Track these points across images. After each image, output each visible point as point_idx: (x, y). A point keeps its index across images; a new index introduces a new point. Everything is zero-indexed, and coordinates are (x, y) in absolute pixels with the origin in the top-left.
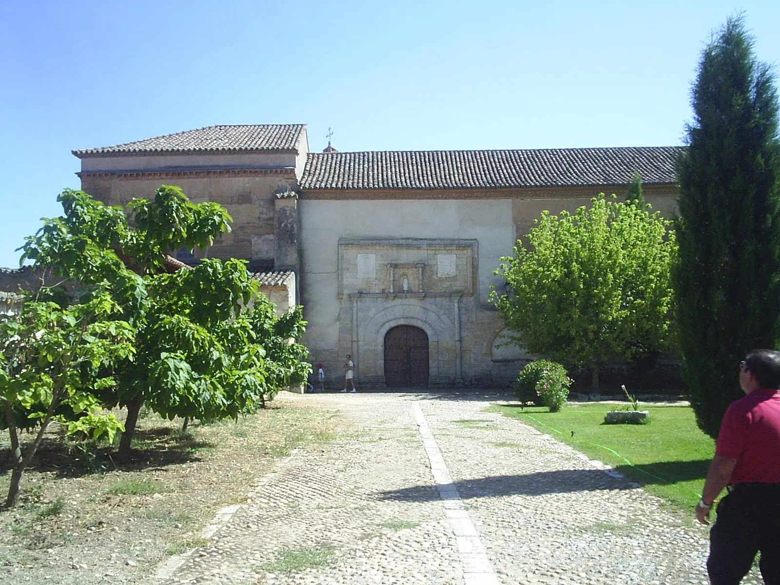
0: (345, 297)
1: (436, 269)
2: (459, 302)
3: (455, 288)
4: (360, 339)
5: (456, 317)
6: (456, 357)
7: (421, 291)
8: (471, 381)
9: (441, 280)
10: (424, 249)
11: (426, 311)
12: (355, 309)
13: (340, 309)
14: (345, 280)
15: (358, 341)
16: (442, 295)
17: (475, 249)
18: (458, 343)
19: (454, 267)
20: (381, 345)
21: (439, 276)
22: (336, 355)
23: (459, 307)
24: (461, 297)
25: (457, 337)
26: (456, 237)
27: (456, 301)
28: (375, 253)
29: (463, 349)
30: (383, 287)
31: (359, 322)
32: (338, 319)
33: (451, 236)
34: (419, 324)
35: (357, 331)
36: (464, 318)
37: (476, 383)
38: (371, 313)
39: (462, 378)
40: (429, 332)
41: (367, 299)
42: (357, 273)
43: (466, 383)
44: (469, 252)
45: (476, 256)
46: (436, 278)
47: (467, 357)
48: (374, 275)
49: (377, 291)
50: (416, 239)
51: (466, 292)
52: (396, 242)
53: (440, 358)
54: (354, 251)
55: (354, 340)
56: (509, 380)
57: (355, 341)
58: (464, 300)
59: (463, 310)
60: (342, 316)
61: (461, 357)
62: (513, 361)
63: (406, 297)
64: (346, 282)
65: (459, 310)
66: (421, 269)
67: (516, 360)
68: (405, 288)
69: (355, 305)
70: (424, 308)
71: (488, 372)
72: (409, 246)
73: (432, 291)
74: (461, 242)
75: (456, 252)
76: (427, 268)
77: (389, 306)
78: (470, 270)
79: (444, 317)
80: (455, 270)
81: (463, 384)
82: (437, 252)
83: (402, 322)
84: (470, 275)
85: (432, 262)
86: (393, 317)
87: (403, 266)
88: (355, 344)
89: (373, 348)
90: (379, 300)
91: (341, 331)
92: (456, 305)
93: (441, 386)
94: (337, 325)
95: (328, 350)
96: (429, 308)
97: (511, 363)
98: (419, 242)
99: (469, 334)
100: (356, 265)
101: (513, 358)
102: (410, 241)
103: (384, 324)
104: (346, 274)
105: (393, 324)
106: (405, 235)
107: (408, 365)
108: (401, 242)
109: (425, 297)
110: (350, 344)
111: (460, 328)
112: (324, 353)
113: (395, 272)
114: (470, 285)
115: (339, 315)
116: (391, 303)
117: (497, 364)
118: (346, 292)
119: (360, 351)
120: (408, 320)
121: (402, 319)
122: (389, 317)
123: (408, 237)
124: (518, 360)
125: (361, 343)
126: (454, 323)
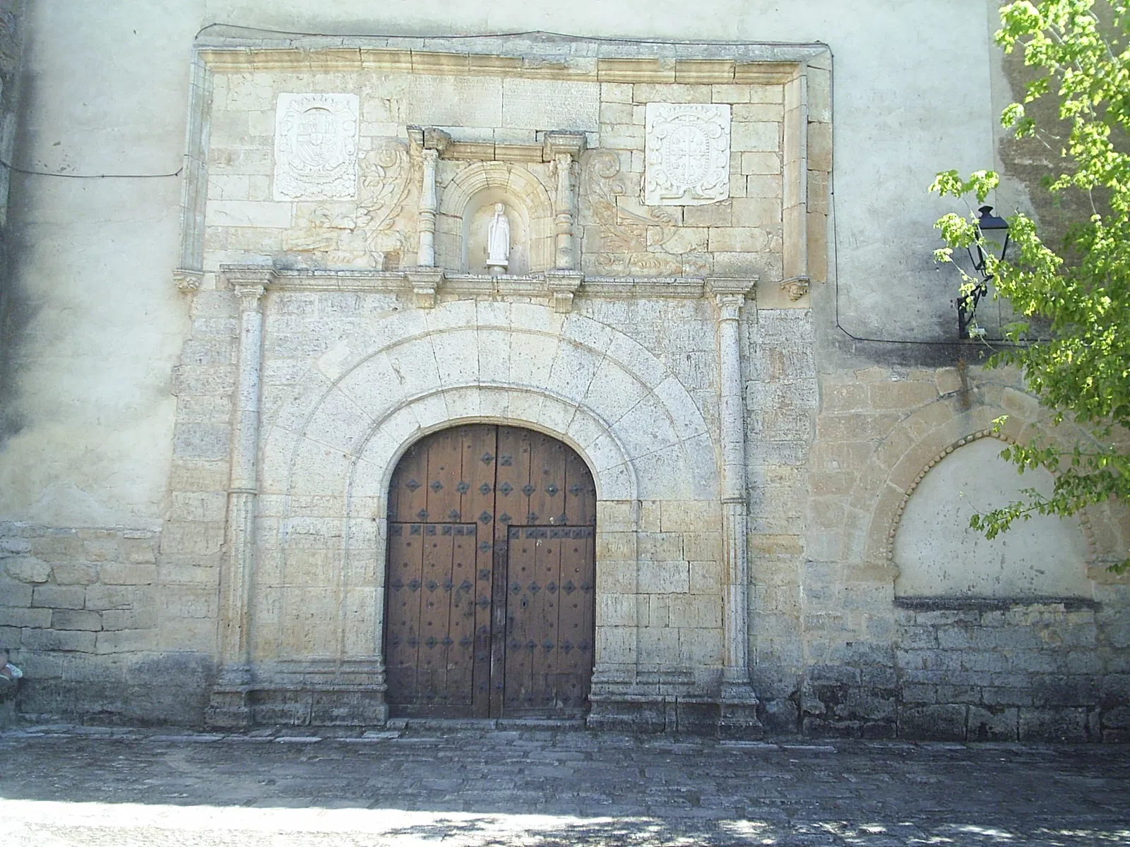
0: (210, 282)
1: (638, 168)
2: (742, 319)
3: (722, 258)
4: (267, 483)
5: (729, 387)
6: (725, 580)
7: (563, 261)
8: (795, 697)
9: (657, 217)
10: (585, 77)
11: (587, 359)
12: (249, 342)
13: (185, 342)
14: (211, 207)
15: (255, 494)
16: (662, 289)
17: (822, 80)
18: (734, 514)
19: (724, 159)
20: (369, 513)
21: (652, 199)
22: (150, 556)
23: (739, 340)
24: (750, 296)
25: (730, 485)
26: (733, 34)
27: (725, 314)
28: (358, 89)
29: (756, 541)
30: (390, 244)
31: (268, 405)
32: (174, 385)
33: (711, 29)
34: (552, 420)
35: (258, 447)
36: (764, 397)
37: (820, 707)
38: (330, 364)
39: (752, 680)
40: (599, 457)
41: (314, 297)
42: (270, 177)
43: (773, 708)
44: (793, 91)
45: (826, 116)
46: (642, 212)
47: (777, 580)
48: (345, 188)
49: (362, 263)
50: (551, 39)
51: (774, 275)
52: (457, 46)
53: (646, 578)
54: (263, 78)
55: (236, 484)
56: (988, 698)
57: (240, 492)
58: (767, 311)
59: (759, 360)
60: (191, 373)
61: (751, 582)
62: (1003, 604)
63: (496, 295)
64: (215, 216)
65: (742, 358)
66: (564, 162)
67: (1016, 601)
68: (497, 256)
69: (251, 318)
70: (577, 345)
71: (880, 658)
72: (513, 64)
73: (618, 268)
74: (756, 51)
75: (731, 93)
76: (597, 165)
77: (415, 331)
78: (795, 173)
79: (669, 391)
80: (724, 175)
81: (760, 710)
82: (643, 92)
83: (475, 408)
84: (792, 197)
85: (619, 139)
86: (432, 384)
87: (488, 151)
88: (240, 508)
89: (327, 527)
90: (371, 301)
91: (184, 439)
92: (729, 331)
93: (650, 715)
94: (167, 414)
95: (110, 534)
96: (598, 347)
97: (992, 617)
98: (564, 49)
99: (785, 471)
100: (267, 141)
101: (1001, 591)
102: (522, 45)
103: (387, 417)
104: (220, 182)
105: (433, 416)
106: (501, 22)
107: (499, 613)
108: (479, 46)
109: (581, 292)
110: (222, 501)
111: (746, 439)
112: (94, 547)
113: (447, 177)
114: (793, 239)
115: (176, 368)
116: (419, 320)
117: (923, 618)
118: (213, 261)
119: (271, 539)
120: (504, 400)
121: (475, 396)
122: (412, 386)
123: (515, 27)
124: (1028, 601)
125: (273, 502)
126: (717, 421)
